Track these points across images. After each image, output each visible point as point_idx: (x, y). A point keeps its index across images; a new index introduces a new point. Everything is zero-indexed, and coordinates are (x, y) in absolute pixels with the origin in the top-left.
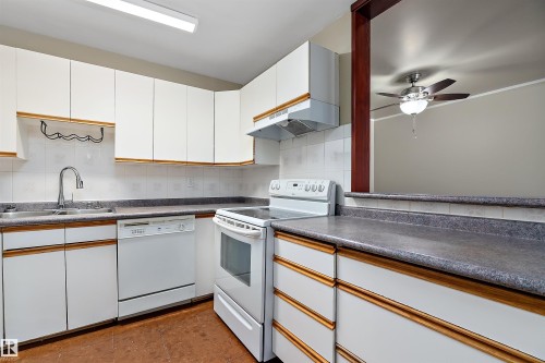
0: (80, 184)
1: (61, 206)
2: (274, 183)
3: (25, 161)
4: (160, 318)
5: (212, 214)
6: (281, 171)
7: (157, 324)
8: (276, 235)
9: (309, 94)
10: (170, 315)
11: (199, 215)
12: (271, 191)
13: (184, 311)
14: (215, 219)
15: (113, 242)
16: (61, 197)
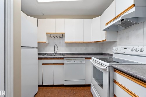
0: (58, 49)
1: (55, 54)
2: (114, 48)
3: (48, 44)
4: (74, 88)
5: (90, 58)
6: (118, 43)
7: (73, 89)
8: (115, 71)
9: (134, 5)
10: (77, 88)
11: (86, 58)
12: (113, 51)
13: (82, 88)
14: (91, 60)
15: (63, 64)
16: (54, 52)
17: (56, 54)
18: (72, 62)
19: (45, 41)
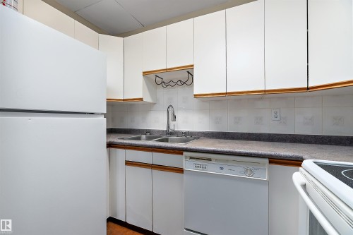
0: (173, 118)
1: (168, 133)
5: (297, 162)
11: (274, 160)
15: (181, 171)
16: (168, 127)
17: (171, 134)
18: (212, 168)
19: (141, 97)
